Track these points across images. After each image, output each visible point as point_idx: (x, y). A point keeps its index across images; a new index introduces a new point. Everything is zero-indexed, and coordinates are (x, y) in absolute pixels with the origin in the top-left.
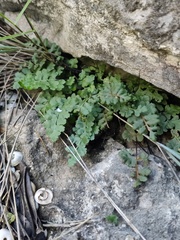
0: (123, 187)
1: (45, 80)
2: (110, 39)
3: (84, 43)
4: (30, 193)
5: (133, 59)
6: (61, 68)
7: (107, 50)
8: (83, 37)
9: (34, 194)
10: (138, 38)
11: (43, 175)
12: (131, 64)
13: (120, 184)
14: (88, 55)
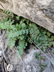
0: (36, 69)
1: (8, 25)
2: (31, 11)
3: (21, 12)
4: (5, 67)
5: (41, 21)
6: (13, 21)
7: (30, 15)
8: (20, 10)
9: (6, 67)
10: (43, 12)
11: (9, 59)
12: (40, 22)
13: (35, 67)
14: (22, 16)
